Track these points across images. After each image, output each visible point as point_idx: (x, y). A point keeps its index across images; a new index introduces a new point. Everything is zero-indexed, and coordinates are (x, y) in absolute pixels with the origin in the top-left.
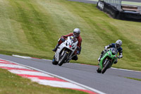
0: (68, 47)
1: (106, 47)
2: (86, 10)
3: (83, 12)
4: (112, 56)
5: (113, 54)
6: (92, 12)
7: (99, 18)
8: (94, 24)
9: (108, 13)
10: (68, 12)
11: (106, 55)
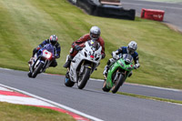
0: (89, 58)
1: (114, 53)
2: (54, 5)
3: (50, 6)
4: (126, 67)
5: (127, 63)
6: (62, 6)
7: (70, 14)
8: (65, 22)
9: (82, 7)
10: (30, 6)
11: (116, 65)
